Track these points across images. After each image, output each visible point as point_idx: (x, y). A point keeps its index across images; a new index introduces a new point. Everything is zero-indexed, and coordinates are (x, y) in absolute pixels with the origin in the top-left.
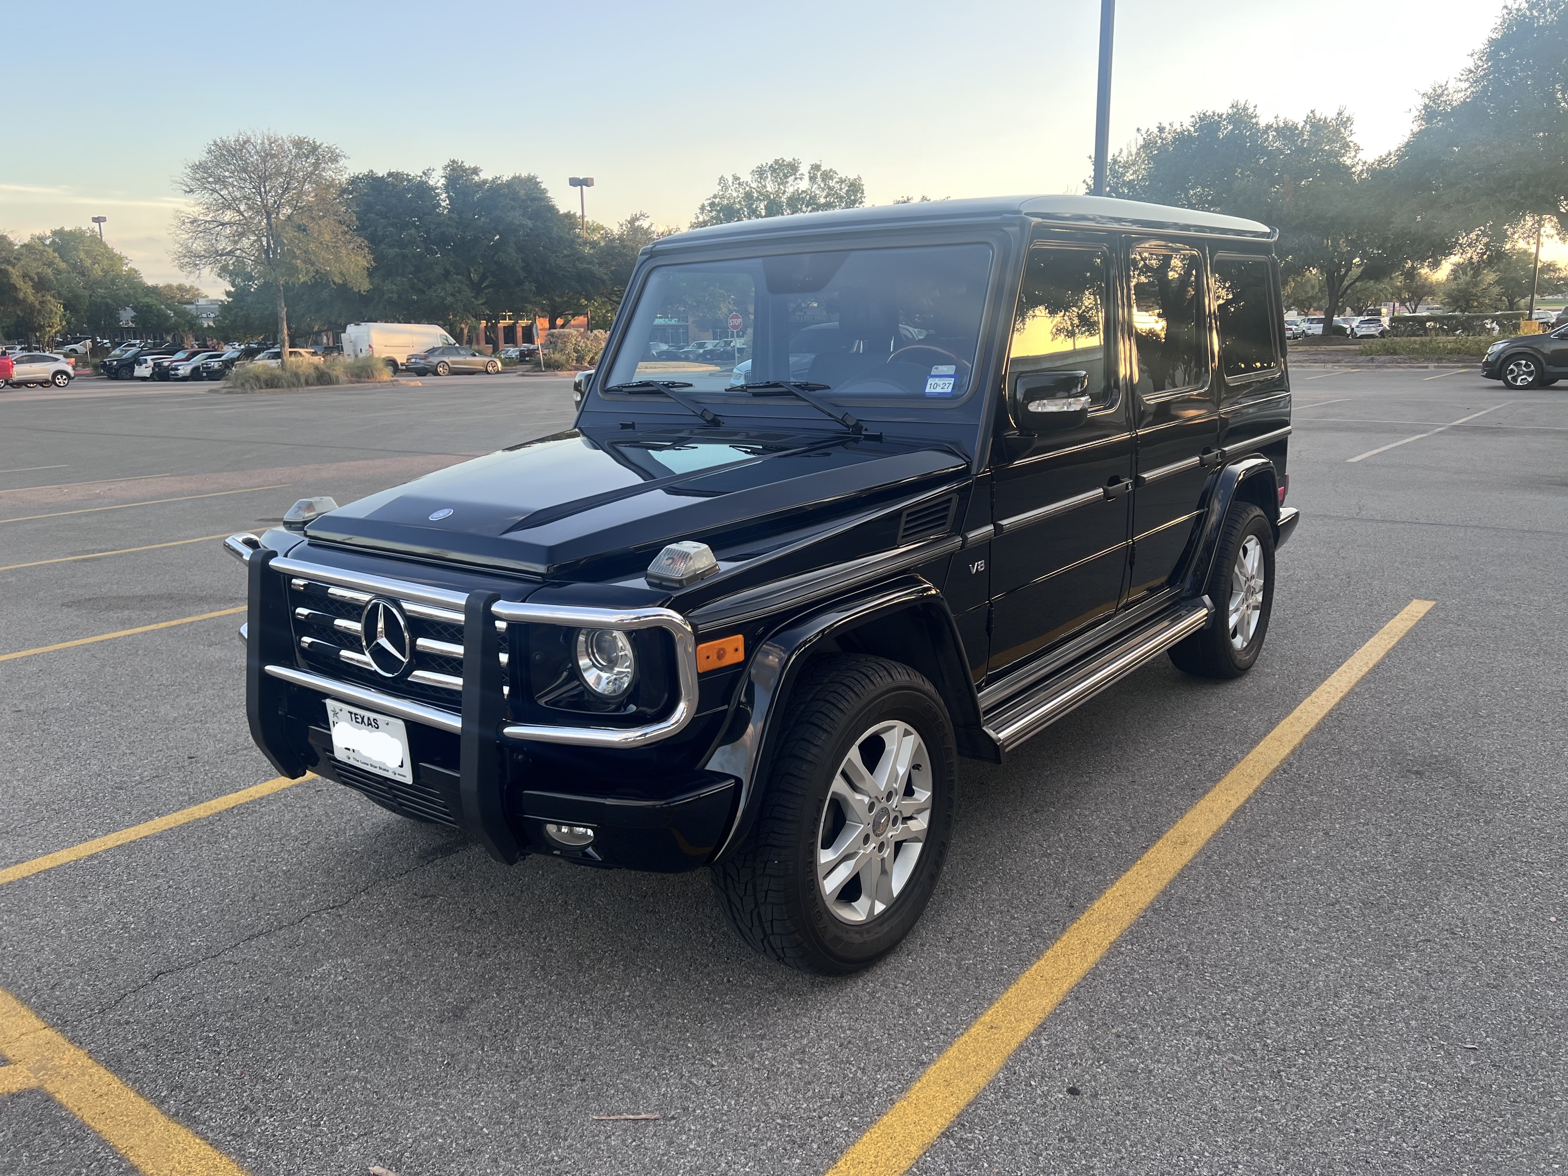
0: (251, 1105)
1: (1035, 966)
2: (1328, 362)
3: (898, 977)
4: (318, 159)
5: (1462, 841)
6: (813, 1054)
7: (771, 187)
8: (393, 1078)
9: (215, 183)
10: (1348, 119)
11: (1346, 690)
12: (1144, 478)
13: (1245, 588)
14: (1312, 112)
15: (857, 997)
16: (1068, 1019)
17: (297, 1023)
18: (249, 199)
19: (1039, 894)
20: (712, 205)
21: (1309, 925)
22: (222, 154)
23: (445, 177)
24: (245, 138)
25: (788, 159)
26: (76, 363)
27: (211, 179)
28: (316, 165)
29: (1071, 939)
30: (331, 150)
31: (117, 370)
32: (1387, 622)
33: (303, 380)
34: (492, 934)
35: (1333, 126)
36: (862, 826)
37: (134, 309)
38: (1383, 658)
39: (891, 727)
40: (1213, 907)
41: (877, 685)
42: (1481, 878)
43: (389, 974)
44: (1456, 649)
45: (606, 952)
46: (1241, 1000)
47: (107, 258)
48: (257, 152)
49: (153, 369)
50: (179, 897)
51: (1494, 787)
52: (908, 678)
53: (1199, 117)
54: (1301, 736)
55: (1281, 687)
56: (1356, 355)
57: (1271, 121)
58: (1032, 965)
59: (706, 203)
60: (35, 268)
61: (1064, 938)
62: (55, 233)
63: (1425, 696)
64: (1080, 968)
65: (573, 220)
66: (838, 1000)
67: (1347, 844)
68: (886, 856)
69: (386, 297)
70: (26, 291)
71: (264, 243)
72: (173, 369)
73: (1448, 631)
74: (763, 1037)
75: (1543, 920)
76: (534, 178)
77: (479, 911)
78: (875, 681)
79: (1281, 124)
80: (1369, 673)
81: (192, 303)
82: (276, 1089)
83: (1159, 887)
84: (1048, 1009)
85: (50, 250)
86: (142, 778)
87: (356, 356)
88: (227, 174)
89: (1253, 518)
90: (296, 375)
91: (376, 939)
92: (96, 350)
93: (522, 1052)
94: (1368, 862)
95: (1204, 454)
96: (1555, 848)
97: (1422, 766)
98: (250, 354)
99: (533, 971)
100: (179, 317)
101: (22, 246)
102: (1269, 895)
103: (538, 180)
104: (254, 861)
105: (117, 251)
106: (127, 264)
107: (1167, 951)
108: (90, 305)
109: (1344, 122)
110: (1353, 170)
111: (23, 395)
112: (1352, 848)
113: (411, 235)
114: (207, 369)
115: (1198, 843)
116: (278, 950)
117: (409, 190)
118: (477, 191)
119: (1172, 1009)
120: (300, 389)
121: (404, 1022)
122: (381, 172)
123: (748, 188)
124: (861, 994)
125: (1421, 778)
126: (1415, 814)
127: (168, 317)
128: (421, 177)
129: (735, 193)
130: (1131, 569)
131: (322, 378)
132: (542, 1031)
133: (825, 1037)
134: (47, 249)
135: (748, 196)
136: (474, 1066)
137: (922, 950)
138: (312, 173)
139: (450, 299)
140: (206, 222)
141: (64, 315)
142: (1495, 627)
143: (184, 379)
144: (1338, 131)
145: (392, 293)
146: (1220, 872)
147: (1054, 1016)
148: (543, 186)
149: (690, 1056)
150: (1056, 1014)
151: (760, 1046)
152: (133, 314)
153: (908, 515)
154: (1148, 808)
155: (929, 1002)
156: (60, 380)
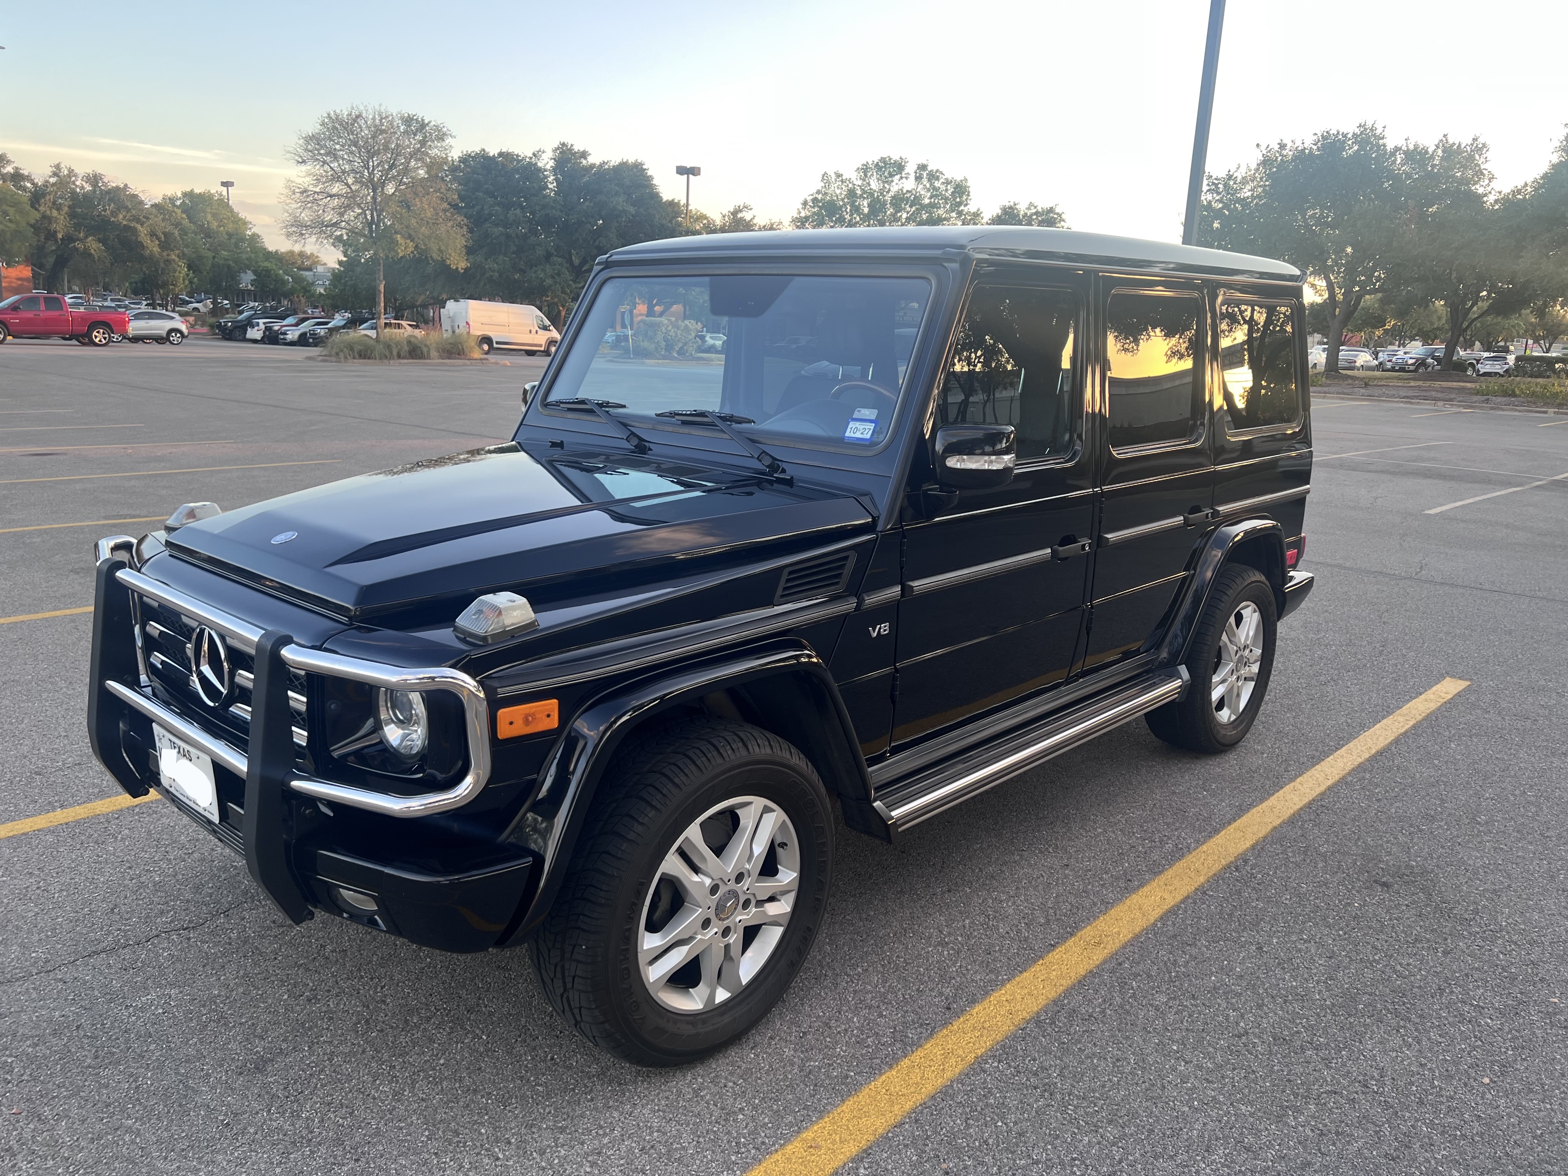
0: (16, 1147)
1: (884, 1077)
2: (1440, 400)
3: (732, 1074)
4: (426, 137)
5: (1410, 972)
6: (609, 1157)
7: (875, 185)
8: (165, 1134)
9: (327, 154)
10: (1484, 145)
11: (1337, 778)
12: (1108, 539)
13: (1235, 659)
14: (1445, 136)
15: (679, 1093)
16: (898, 1145)
17: (97, 1057)
18: (357, 173)
19: (918, 990)
20: (815, 200)
21: (1204, 1058)
22: (335, 128)
23: (554, 159)
24: (357, 113)
25: (895, 157)
26: (196, 321)
27: (322, 152)
28: (423, 143)
29: (933, 1048)
30: (437, 128)
31: (231, 331)
32: (1408, 701)
33: (395, 353)
34: (333, 976)
35: (1467, 151)
36: (701, 910)
37: (255, 272)
38: (1391, 743)
39: (748, 804)
40: (1104, 1024)
41: (727, 759)
42: (1418, 1020)
43: (211, 1011)
44: (1476, 740)
45: (438, 1010)
46: (1099, 1143)
47: (233, 222)
48: (368, 127)
49: (264, 332)
50: (43, 900)
51: (1467, 910)
52: (769, 751)
53: (1322, 136)
54: (1270, 827)
55: (1265, 768)
56: (1471, 394)
57: (1401, 143)
58: (881, 1075)
59: (809, 198)
60: (162, 226)
61: (928, 1045)
62: (185, 195)
63: (1423, 793)
64: (933, 1083)
65: (676, 209)
66: (659, 1094)
67: (1279, 964)
68: (731, 941)
69: (487, 275)
70: (153, 247)
71: (369, 217)
72: (283, 334)
73: (1472, 718)
74: (562, 1130)
75: (1475, 1080)
76: (641, 164)
77: (329, 948)
78: (725, 754)
79: (1411, 147)
80: (1368, 760)
81: (311, 270)
82: (48, 1130)
83: (1053, 995)
84: (880, 1131)
85: (179, 211)
86: (64, 764)
87: (454, 332)
88: (338, 147)
89: (1252, 582)
90: (389, 347)
91: (213, 969)
92: (216, 311)
93: (307, 1119)
94: (1296, 987)
95: (1190, 514)
96: (1515, 991)
97: (1393, 877)
98: (353, 323)
99: (357, 1024)
100: (296, 283)
101: (152, 206)
102: (1171, 1017)
103: (644, 167)
104: (130, 868)
105: (242, 215)
106: (250, 229)
107: (1036, 1074)
108: (213, 266)
109: (1479, 148)
110: (1485, 199)
111: (140, 350)
112: (1283, 968)
113: (516, 215)
114: (314, 335)
115: (1112, 946)
116: (113, 971)
117: (516, 171)
118: (585, 175)
119: (1018, 1146)
120: (392, 362)
121: (202, 1070)
122: (493, 151)
123: (850, 185)
124: (686, 1090)
125: (1388, 892)
126: (1367, 934)
127: (284, 283)
128: (531, 158)
129: (838, 191)
130: (1088, 634)
131: (415, 352)
132: (338, 1097)
133: (629, 1137)
134: (176, 210)
135: (851, 193)
136: (252, 1131)
137: (770, 1044)
138: (419, 150)
139: (549, 281)
140: (315, 192)
141: (188, 275)
142: (1527, 718)
143: (292, 344)
144: (1473, 156)
145: (493, 271)
146: (1126, 983)
147: (884, 1141)
148: (649, 173)
149: (478, 1144)
150: (887, 1138)
151: (556, 1140)
152: (254, 277)
153: (790, 573)
154: (1072, 899)
155: (755, 1108)
156: (175, 338)
